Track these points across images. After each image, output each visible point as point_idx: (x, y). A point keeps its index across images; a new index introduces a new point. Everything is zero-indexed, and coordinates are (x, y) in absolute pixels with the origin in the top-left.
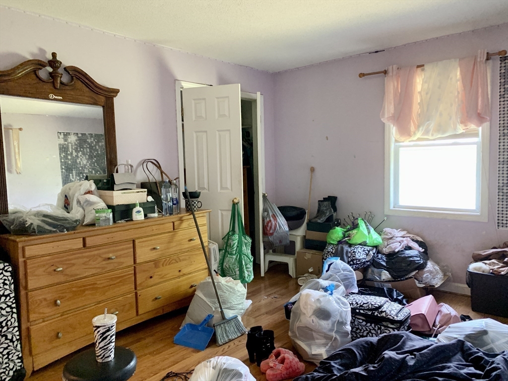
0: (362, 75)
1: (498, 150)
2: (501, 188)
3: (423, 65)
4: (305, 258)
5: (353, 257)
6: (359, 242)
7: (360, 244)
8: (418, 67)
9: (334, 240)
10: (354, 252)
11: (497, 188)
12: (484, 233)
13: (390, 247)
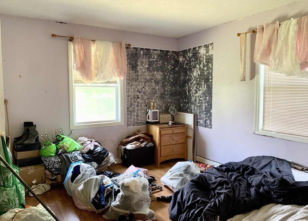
0: (53, 35)
1: (127, 91)
2: (128, 108)
3: (95, 41)
4: (28, 174)
5: (76, 159)
6: (73, 150)
7: (74, 151)
8: (92, 40)
9: (52, 153)
10: (75, 156)
11: (127, 108)
12: (122, 130)
13: (87, 148)
